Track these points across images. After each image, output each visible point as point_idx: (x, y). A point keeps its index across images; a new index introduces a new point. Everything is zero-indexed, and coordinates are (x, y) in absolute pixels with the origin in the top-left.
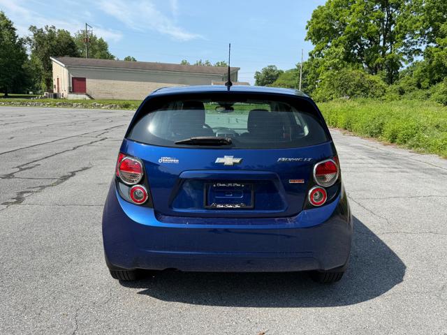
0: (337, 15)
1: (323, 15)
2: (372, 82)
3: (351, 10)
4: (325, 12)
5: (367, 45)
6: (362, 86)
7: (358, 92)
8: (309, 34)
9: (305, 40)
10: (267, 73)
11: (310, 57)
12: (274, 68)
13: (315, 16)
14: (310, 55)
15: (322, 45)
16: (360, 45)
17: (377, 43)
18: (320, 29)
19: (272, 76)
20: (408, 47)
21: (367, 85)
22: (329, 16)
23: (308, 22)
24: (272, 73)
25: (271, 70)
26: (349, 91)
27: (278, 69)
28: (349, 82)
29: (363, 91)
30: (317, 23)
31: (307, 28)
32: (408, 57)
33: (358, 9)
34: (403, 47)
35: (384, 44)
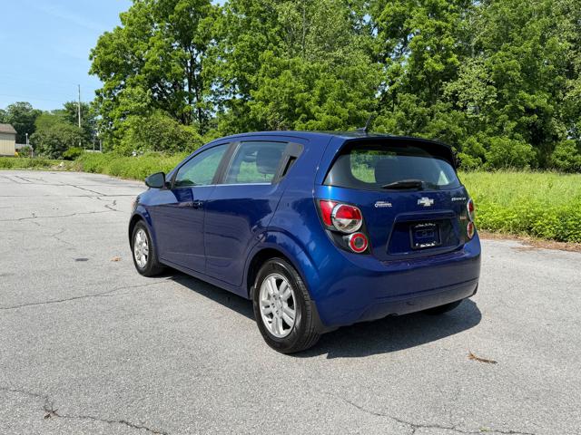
0: (132, 46)
1: (114, 45)
2: (188, 134)
3: (149, 44)
4: (116, 41)
5: (169, 89)
6: (177, 138)
7: (173, 145)
8: (95, 66)
9: (90, 73)
10: (16, 113)
11: (97, 97)
12: (27, 107)
13: (102, 44)
14: (98, 93)
15: (113, 83)
16: (162, 87)
17: (182, 88)
18: (111, 62)
19: (25, 117)
20: (217, 96)
21: (182, 138)
22: (121, 47)
23: (92, 50)
24: (24, 113)
25: (23, 109)
26: (162, 144)
27: (35, 108)
28: (161, 132)
29: (178, 144)
30: (106, 54)
31: (91, 58)
32: (219, 108)
33: (158, 43)
34: (212, 96)
35: (190, 90)
